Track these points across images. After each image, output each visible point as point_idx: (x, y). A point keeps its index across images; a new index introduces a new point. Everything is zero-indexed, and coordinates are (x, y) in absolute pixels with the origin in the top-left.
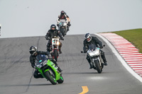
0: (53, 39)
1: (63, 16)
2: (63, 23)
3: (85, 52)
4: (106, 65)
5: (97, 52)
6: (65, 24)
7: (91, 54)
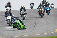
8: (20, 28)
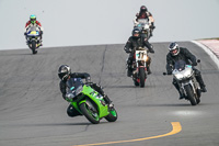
0: (137, 52)
1: (143, 14)
2: (143, 24)
3: (170, 73)
4: (204, 91)
5: (188, 72)
6: (147, 27)
7: (179, 76)
8: (96, 115)
